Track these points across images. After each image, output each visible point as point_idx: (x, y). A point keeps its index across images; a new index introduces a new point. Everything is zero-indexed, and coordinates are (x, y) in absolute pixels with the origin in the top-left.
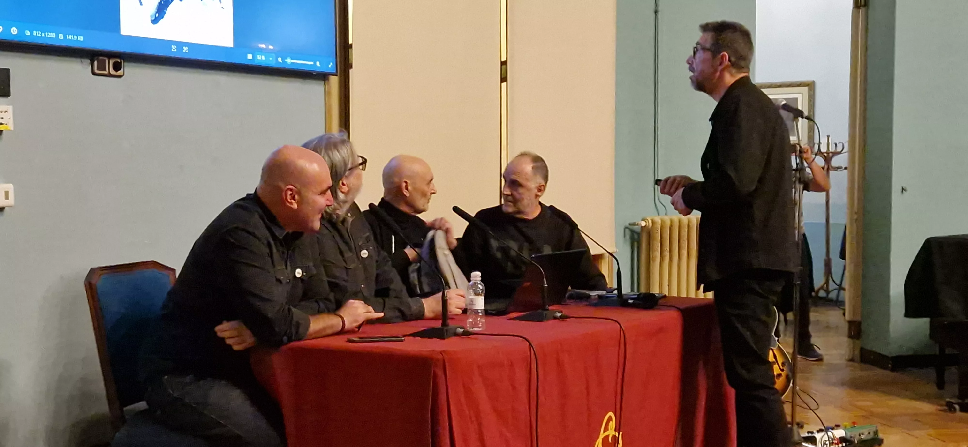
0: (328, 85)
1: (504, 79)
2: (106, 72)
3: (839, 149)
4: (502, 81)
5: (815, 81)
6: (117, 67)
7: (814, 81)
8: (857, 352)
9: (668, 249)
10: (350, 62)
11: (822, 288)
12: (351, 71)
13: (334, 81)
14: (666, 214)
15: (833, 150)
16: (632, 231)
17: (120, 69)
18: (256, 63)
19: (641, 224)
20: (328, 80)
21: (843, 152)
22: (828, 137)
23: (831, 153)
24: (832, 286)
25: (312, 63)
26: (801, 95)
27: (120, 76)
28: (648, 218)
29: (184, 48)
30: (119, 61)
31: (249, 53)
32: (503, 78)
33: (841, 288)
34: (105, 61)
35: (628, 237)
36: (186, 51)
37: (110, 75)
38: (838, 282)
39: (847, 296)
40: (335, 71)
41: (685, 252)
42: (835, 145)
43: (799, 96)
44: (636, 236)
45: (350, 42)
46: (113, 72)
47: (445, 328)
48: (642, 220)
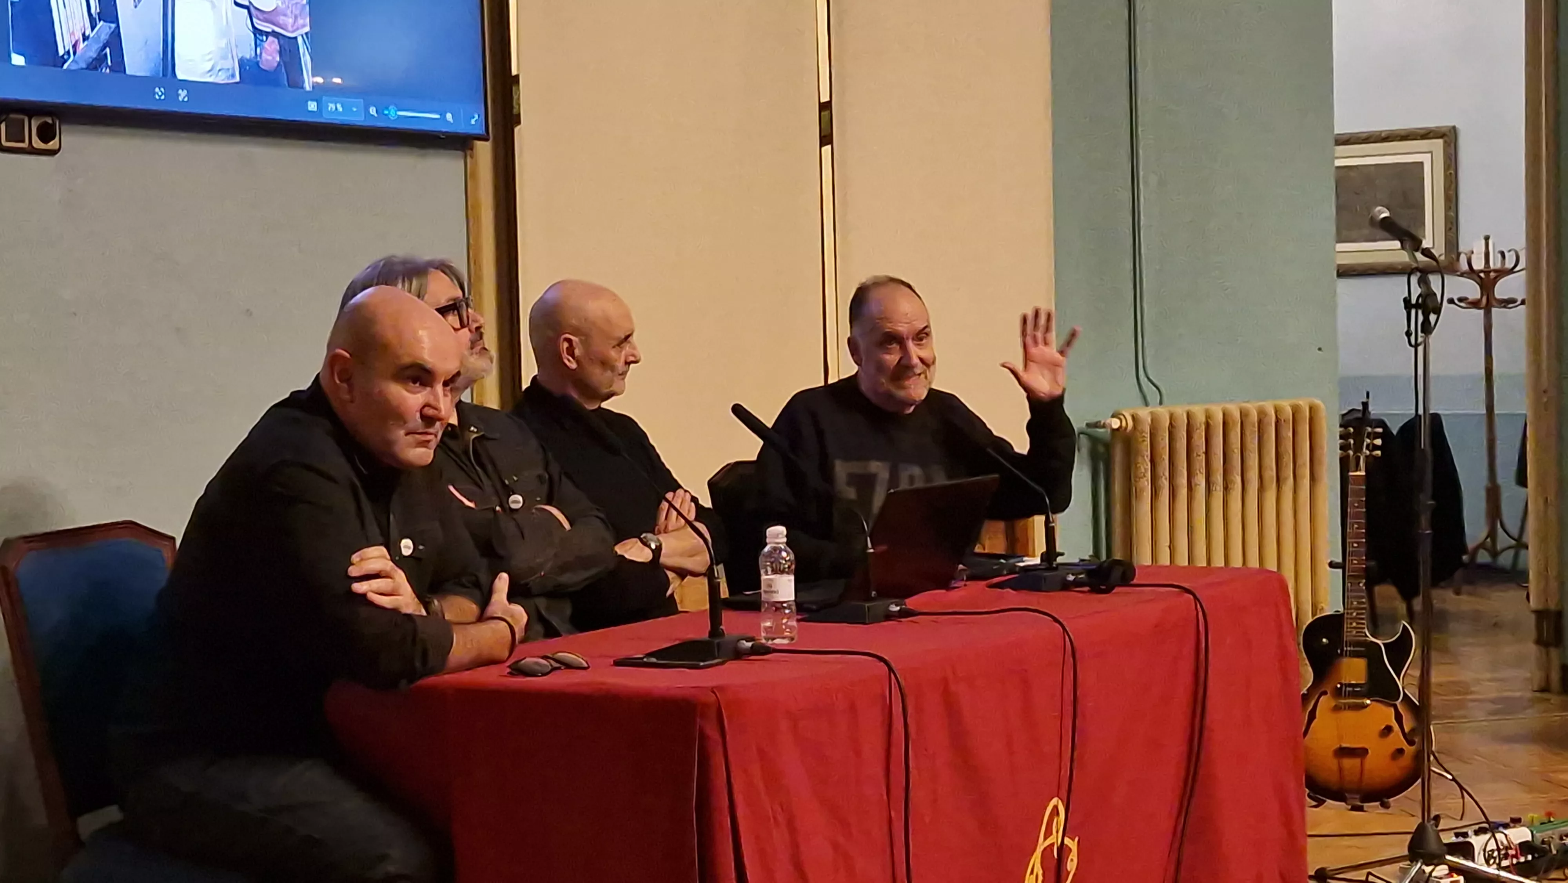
0: (472, 157)
1: (826, 139)
2: (24, 145)
3: (1509, 264)
4: (822, 145)
5: (1457, 126)
6: (47, 134)
7: (1454, 128)
8: (1555, 676)
9: (1167, 474)
10: (515, 111)
11: (1482, 546)
12: (517, 130)
13: (484, 150)
14: (1161, 403)
15: (1498, 266)
16: (1093, 439)
17: (53, 138)
18: (326, 118)
19: (1111, 425)
20: (471, 148)
21: (1517, 269)
22: (1487, 239)
23: (1495, 271)
24: (1503, 540)
25: (437, 116)
26: (1429, 155)
27: (52, 153)
28: (1124, 412)
29: (180, 91)
30: (50, 121)
31: (312, 100)
32: (825, 136)
33: (1520, 545)
34: (23, 121)
36: (184, 98)
37: (32, 151)
38: (1515, 532)
39: (1531, 560)
40: (481, 131)
41: (1200, 480)
42: (1499, 256)
43: (1426, 159)
44: (1101, 449)
45: (514, 72)
46: (37, 144)
47: (716, 641)
48: (1113, 416)
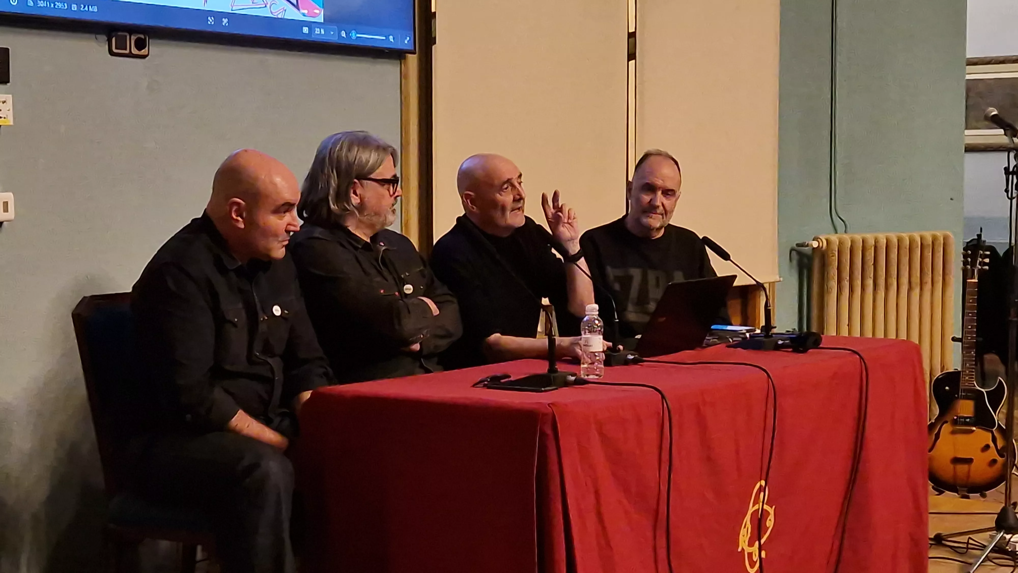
0: (405, 64)
1: (632, 56)
2: (127, 52)
4: (629, 60)
6: (140, 45)
9: (848, 278)
10: (433, 36)
12: (433, 47)
13: (413, 60)
14: (846, 232)
16: (799, 253)
17: (144, 48)
18: (313, 38)
19: (812, 245)
20: (405, 58)
25: (384, 38)
27: (144, 57)
28: (821, 237)
29: (223, 19)
30: (142, 36)
31: (305, 26)
32: (630, 55)
34: (126, 36)
35: (795, 262)
36: (226, 23)
37: (131, 55)
40: (411, 48)
41: (870, 282)
44: (806, 260)
45: (433, 10)
46: (135, 51)
47: (553, 375)
48: (814, 240)
